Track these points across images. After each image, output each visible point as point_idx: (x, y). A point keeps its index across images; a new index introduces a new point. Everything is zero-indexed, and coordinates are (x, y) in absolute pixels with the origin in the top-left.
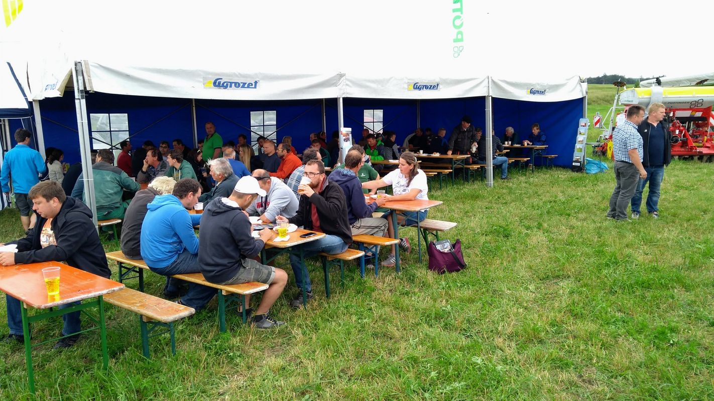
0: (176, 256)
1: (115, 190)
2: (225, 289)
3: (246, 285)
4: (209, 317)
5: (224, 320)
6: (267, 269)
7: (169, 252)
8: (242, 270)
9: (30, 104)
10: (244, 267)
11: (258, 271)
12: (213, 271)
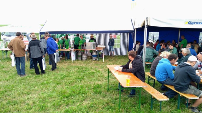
0: (166, 79)
1: (151, 54)
2: (181, 94)
3: (190, 95)
4: (174, 101)
5: (179, 104)
6: (199, 91)
7: (163, 77)
8: (189, 89)
9: (134, 29)
10: (190, 89)
11: (195, 91)
12: (178, 87)
